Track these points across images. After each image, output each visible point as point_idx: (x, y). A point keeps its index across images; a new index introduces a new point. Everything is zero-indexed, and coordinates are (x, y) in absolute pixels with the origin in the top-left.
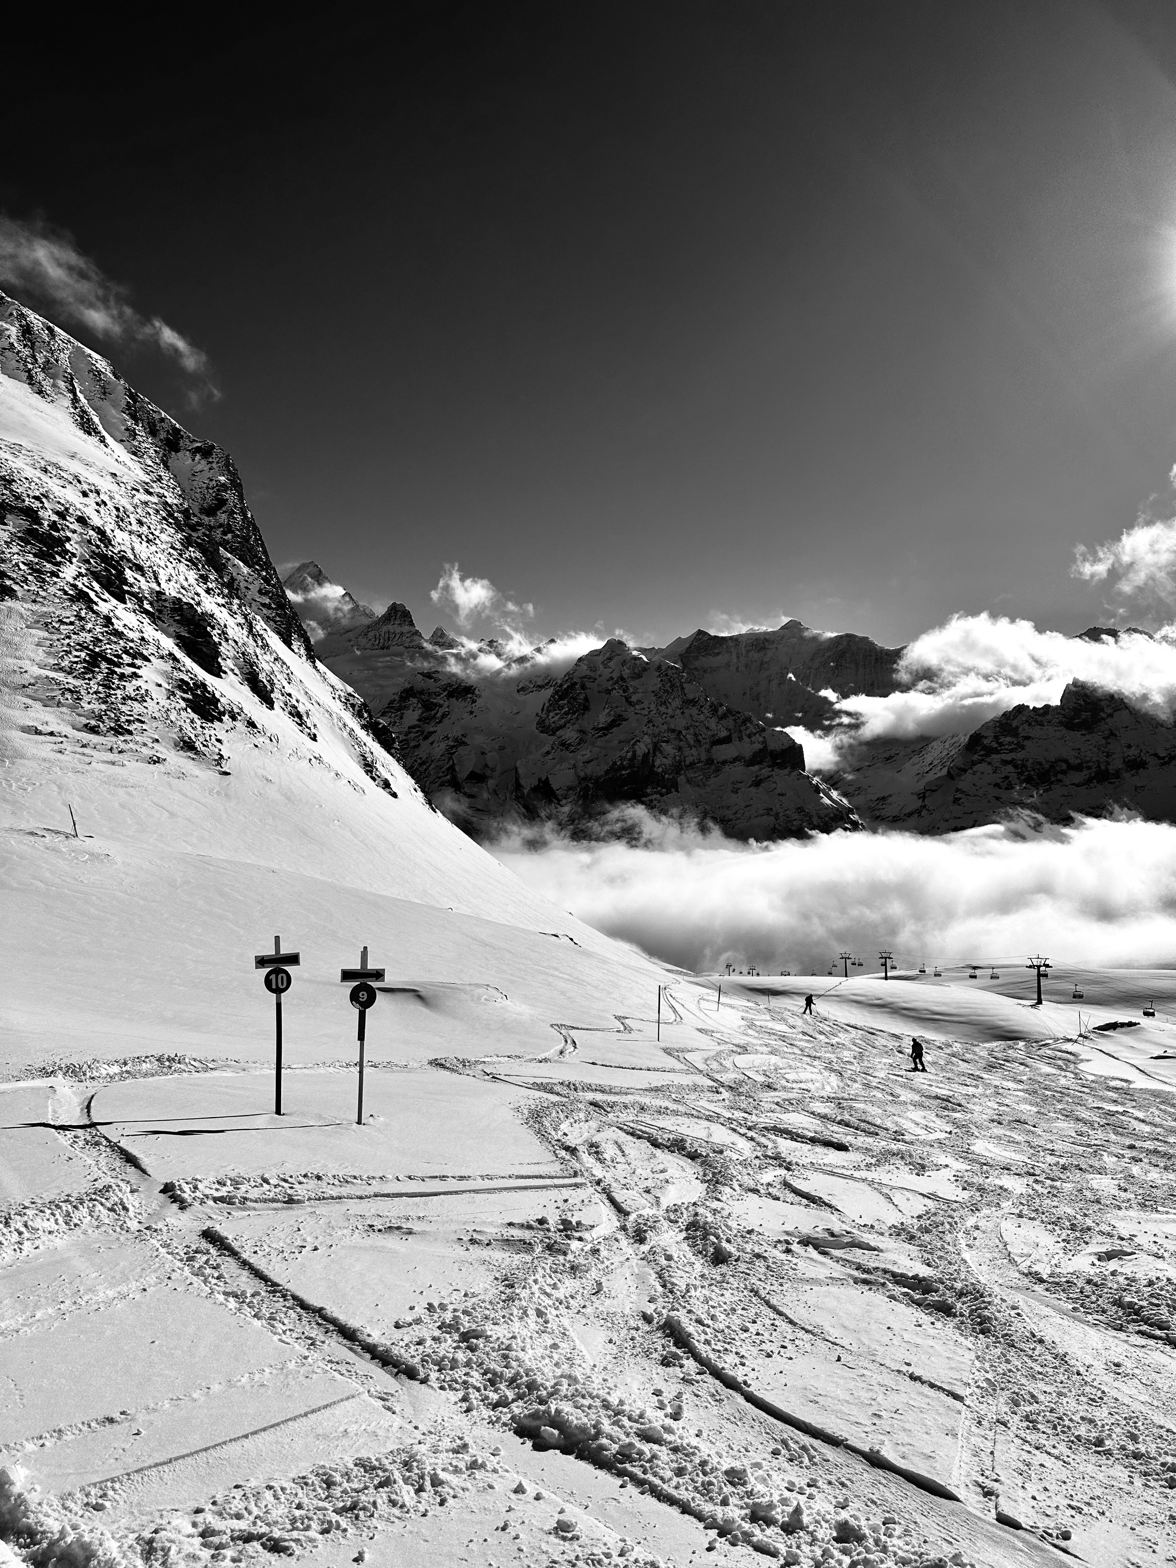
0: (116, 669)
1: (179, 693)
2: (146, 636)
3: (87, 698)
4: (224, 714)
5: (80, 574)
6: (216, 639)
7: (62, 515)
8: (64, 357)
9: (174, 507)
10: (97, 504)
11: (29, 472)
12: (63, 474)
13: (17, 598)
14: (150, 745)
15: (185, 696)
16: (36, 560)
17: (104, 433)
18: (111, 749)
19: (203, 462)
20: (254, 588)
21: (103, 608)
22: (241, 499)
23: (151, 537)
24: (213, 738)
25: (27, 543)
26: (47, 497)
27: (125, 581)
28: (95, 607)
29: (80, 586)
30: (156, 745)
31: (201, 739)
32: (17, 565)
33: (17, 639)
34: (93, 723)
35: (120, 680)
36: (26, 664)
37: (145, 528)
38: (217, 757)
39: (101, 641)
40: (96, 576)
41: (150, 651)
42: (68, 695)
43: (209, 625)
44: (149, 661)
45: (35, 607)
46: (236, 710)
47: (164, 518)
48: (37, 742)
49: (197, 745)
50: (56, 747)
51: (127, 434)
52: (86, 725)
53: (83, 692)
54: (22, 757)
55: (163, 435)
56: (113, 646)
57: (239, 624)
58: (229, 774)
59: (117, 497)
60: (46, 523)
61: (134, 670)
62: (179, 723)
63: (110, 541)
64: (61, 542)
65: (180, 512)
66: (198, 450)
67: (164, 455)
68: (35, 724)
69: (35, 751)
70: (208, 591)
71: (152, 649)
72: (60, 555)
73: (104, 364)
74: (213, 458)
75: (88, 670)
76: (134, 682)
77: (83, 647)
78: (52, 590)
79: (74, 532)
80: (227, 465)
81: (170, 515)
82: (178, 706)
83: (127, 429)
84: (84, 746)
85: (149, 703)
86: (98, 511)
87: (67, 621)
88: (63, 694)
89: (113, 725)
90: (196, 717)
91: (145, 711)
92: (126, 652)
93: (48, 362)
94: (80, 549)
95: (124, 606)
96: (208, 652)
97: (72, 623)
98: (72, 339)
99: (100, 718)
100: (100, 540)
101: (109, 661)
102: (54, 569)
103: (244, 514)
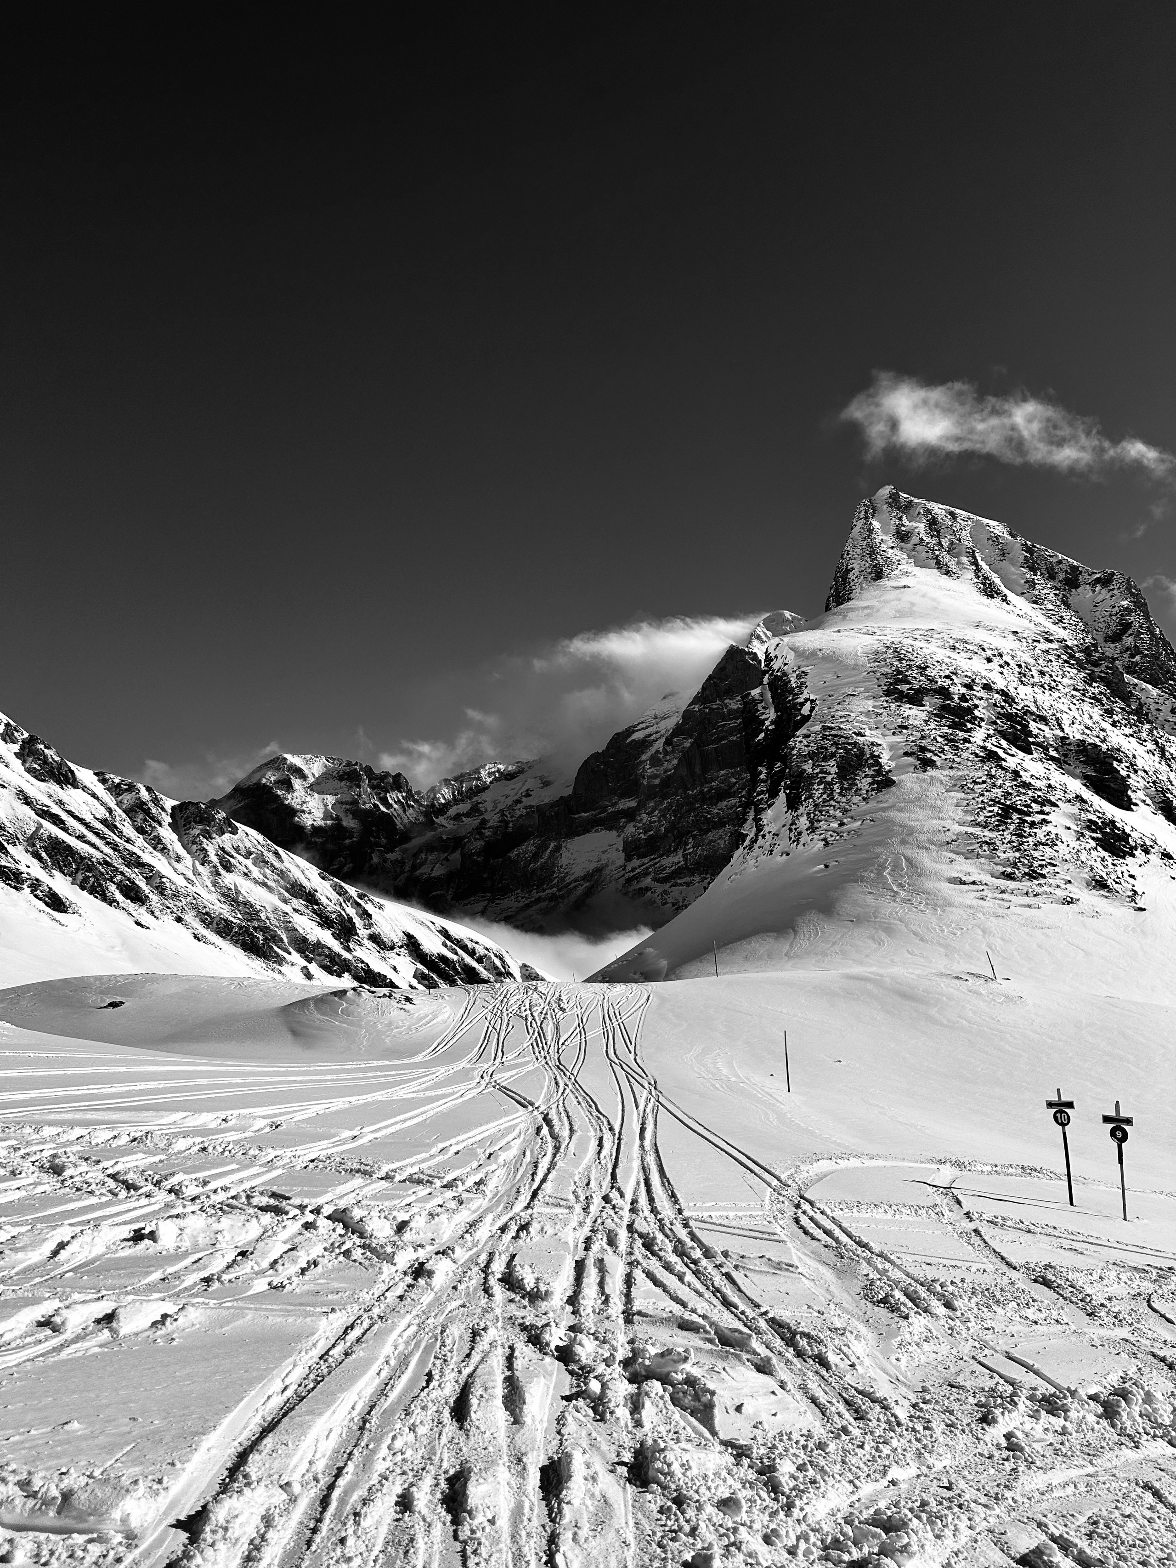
0: (1027, 818)
1: (1088, 833)
2: (1052, 783)
3: (1002, 848)
4: (1136, 848)
5: (989, 736)
6: (1123, 773)
7: (969, 687)
8: (965, 534)
9: (1075, 648)
10: (1001, 666)
11: (941, 654)
12: (969, 647)
13: (937, 768)
14: (1063, 886)
15: (1094, 835)
16: (950, 731)
17: (1006, 591)
18: (1027, 893)
19: (1104, 591)
20: (1166, 708)
21: (1011, 763)
22: (1147, 616)
23: (1053, 684)
24: (1126, 874)
25: (942, 717)
26: (955, 674)
27: (1030, 734)
28: (1004, 764)
29: (989, 746)
30: (1068, 886)
31: (1113, 876)
32: (935, 739)
33: (939, 803)
34: (1009, 870)
35: (1030, 827)
36: (948, 824)
37: (1047, 677)
38: (1130, 894)
39: (1011, 794)
40: (1003, 734)
41: (1057, 796)
42: (985, 847)
43: (1116, 759)
44: (1057, 806)
45: (952, 773)
46: (1149, 843)
47: (1066, 662)
48: (962, 892)
49: (1109, 883)
50: (979, 895)
51: (1027, 585)
52: (1003, 873)
53: (998, 843)
54: (951, 905)
55: (1062, 576)
56: (1023, 797)
57: (1149, 752)
58: (1144, 910)
59: (1019, 653)
60: (956, 697)
61: (1043, 817)
62: (1090, 863)
63: (1013, 700)
64: (970, 711)
65: (1080, 652)
66: (1098, 581)
67: (1064, 596)
68: (960, 875)
69: (960, 899)
70: (1114, 724)
71: (1059, 794)
72: (970, 722)
73: (1001, 528)
74: (1114, 585)
75: (1002, 822)
76: (1044, 828)
77: (995, 802)
78: (965, 755)
79: (981, 699)
80: (1129, 588)
81: (1072, 657)
82: (1088, 846)
83: (1027, 582)
84: (1002, 892)
85: (1060, 847)
86: (1001, 673)
87: (980, 780)
88: (981, 847)
89: (1027, 870)
90: (1106, 854)
91: (1056, 854)
92: (1035, 801)
93: (952, 543)
94: (987, 713)
95: (1030, 757)
96: (1116, 787)
97: (984, 782)
98: (971, 516)
99: (1014, 865)
100: (1005, 701)
101: (1020, 812)
102: (966, 735)
103: (1152, 633)
